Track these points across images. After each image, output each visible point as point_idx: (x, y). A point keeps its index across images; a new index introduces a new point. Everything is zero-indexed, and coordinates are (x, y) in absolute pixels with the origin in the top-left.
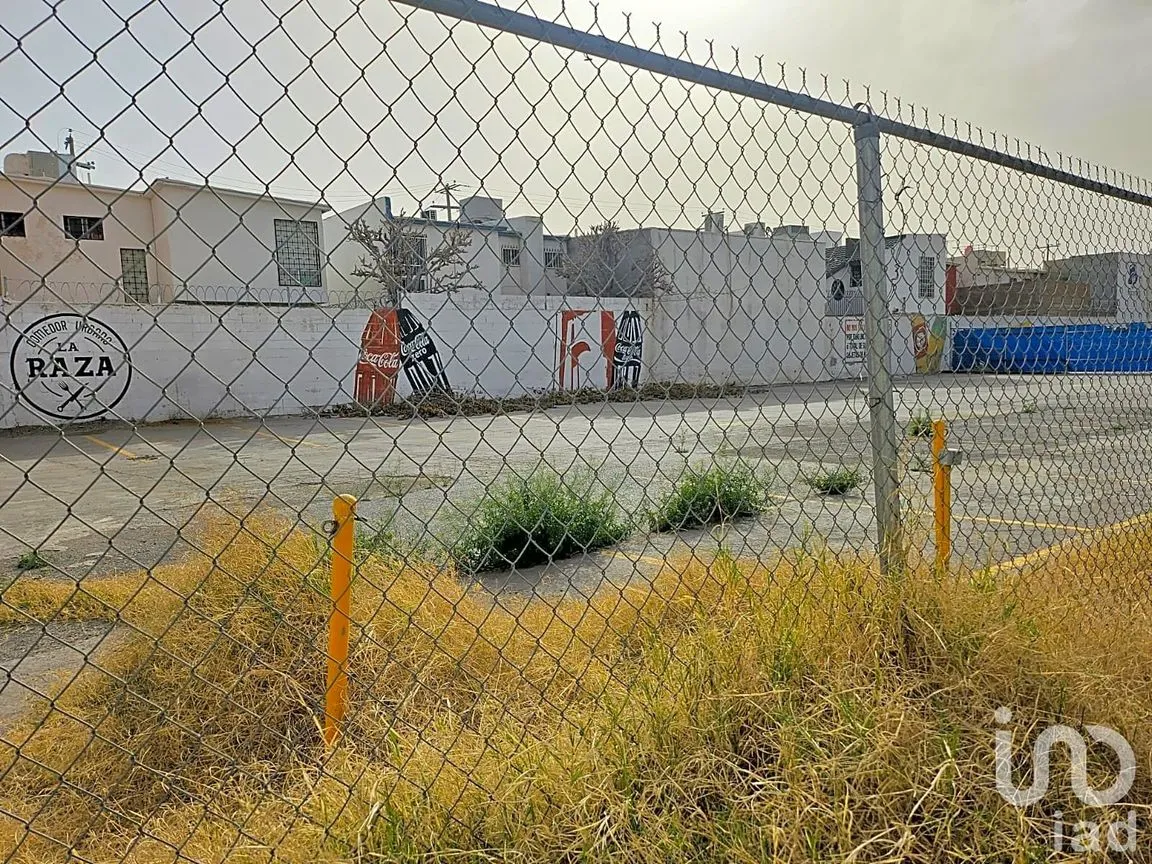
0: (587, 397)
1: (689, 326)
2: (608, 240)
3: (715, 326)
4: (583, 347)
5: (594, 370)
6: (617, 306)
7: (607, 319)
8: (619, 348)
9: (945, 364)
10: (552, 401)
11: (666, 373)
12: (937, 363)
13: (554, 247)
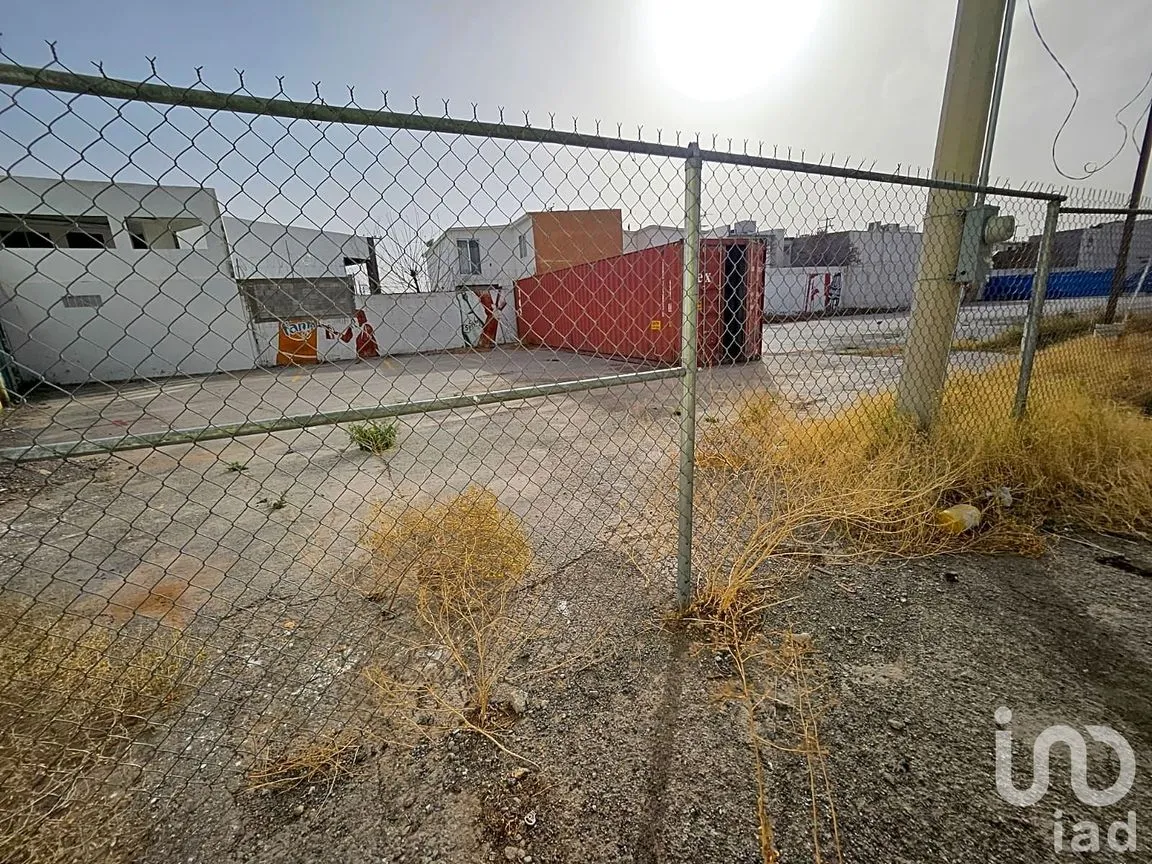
0: (818, 315)
1: (862, 279)
2: (823, 237)
3: (873, 279)
4: (817, 291)
5: (819, 304)
6: (833, 270)
7: (828, 276)
8: (831, 291)
9: (979, 296)
10: (805, 317)
11: (850, 304)
12: (975, 296)
13: (789, 243)
